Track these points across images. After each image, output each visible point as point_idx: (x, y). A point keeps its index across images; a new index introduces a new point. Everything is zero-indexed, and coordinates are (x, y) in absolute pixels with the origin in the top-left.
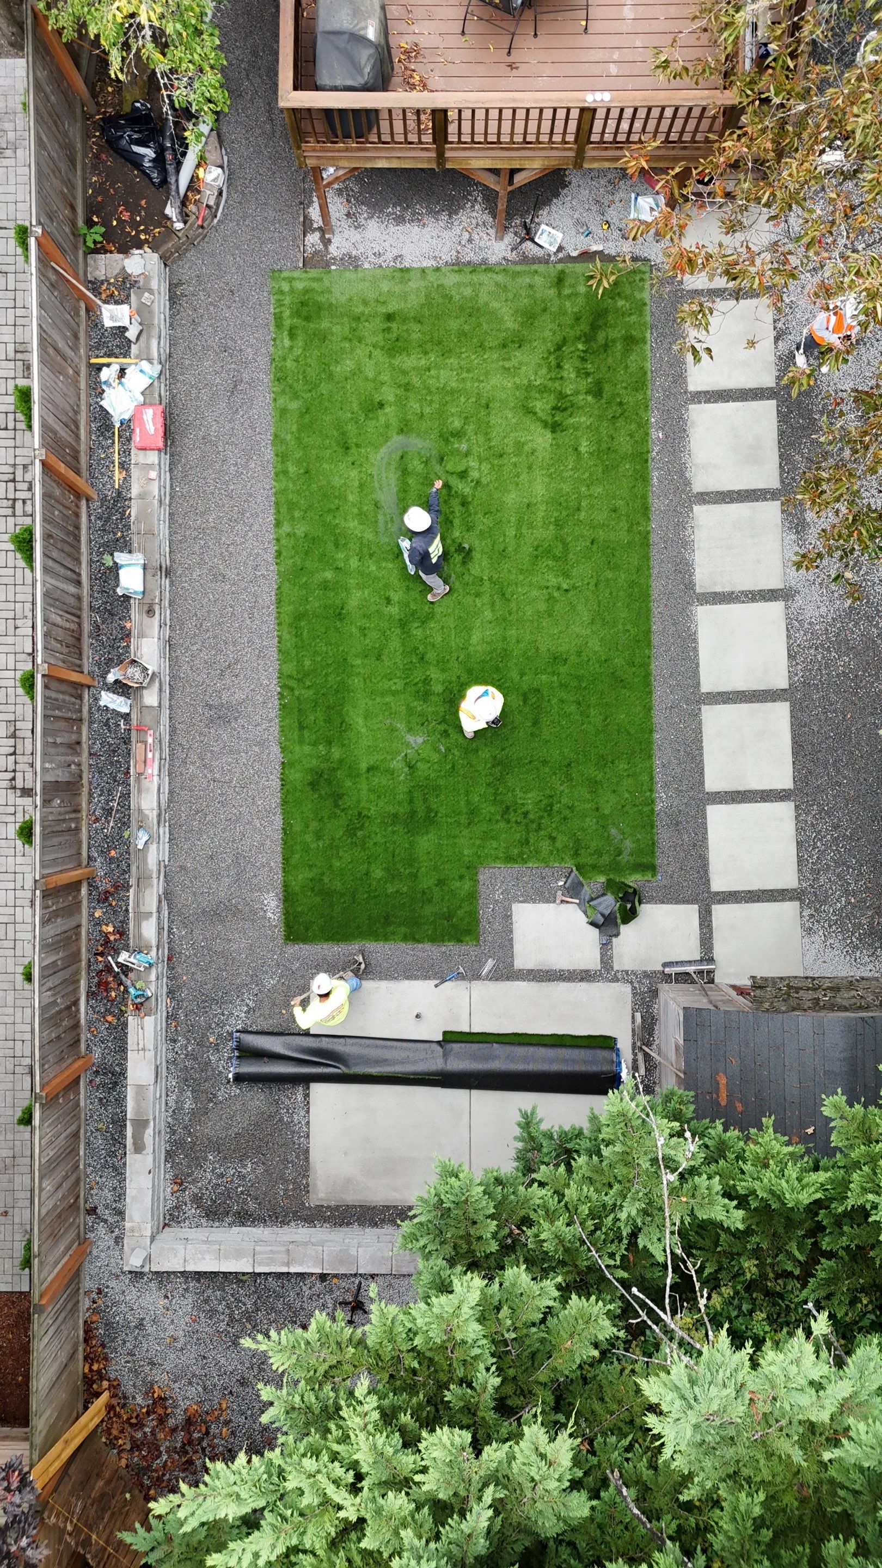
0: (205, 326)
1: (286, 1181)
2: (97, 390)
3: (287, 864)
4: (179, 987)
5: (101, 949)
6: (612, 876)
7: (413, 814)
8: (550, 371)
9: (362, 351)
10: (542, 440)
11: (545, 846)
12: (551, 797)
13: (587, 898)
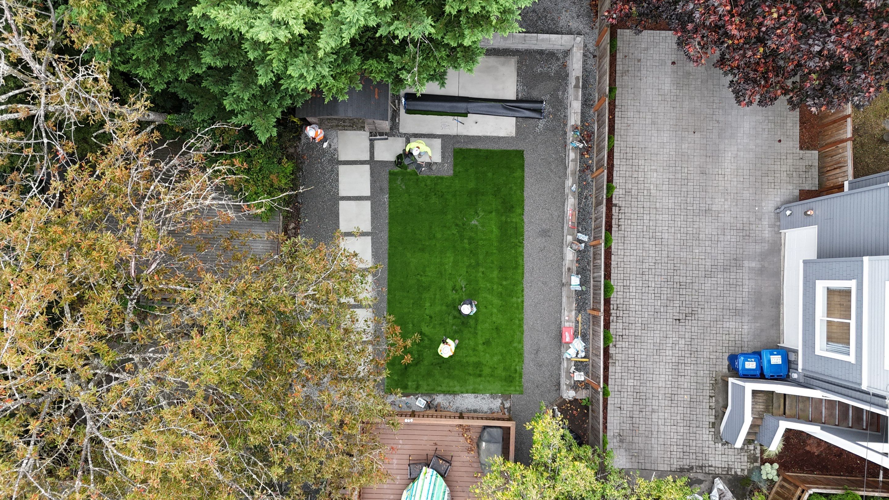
0: (547, 374)
1: (526, 65)
2: (586, 349)
3: (523, 178)
4: (562, 135)
5: (590, 149)
7: (476, 195)
9: (491, 363)
11: (429, 182)
12: (426, 200)
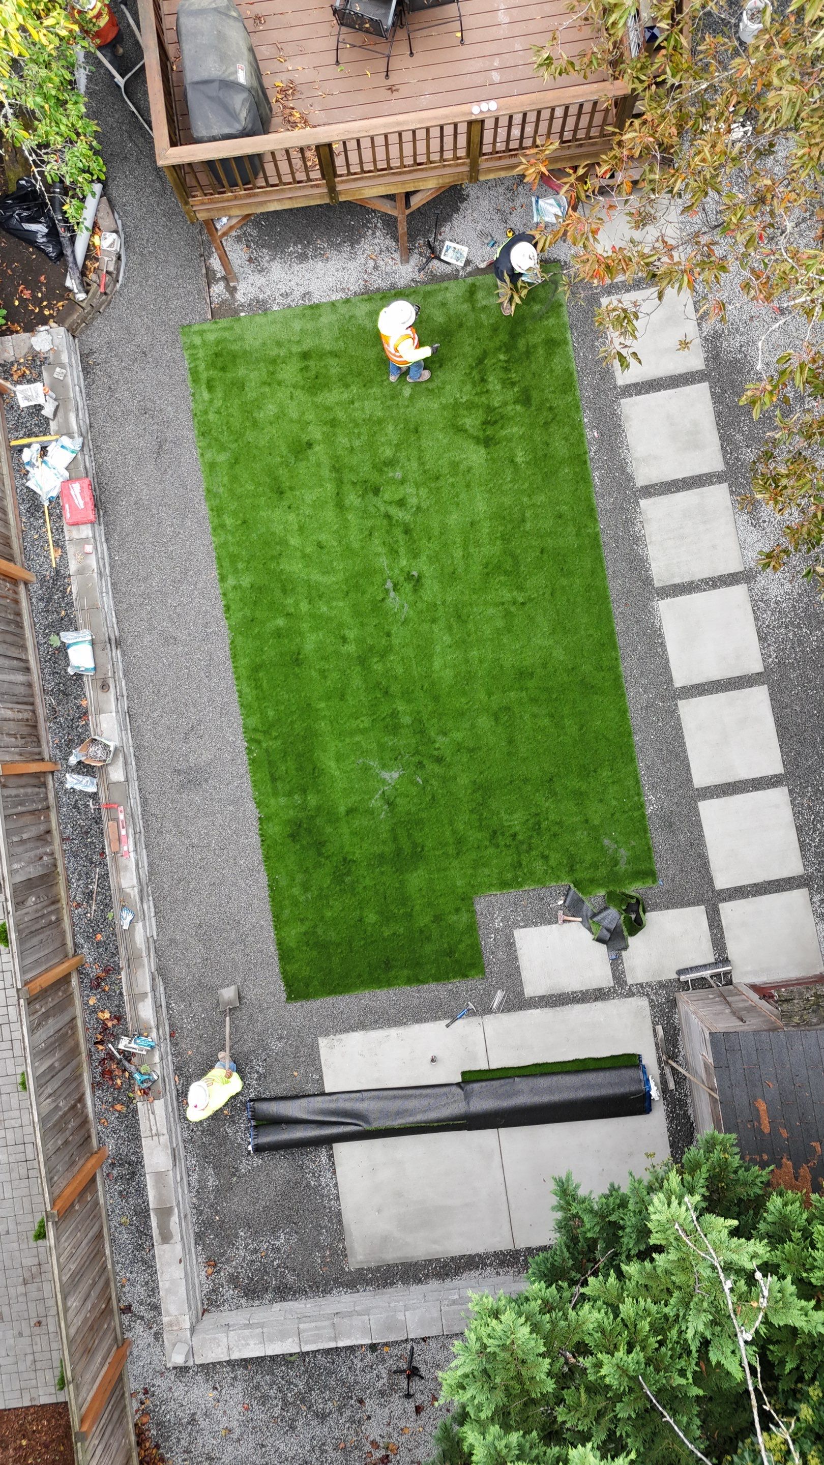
0: (122, 392)
1: (322, 1249)
2: (21, 472)
3: (278, 922)
4: (186, 1063)
5: (100, 1037)
6: (611, 888)
7: (399, 852)
8: (474, 385)
9: (282, 394)
10: (475, 456)
11: (539, 866)
12: (537, 815)
13: (589, 914)
